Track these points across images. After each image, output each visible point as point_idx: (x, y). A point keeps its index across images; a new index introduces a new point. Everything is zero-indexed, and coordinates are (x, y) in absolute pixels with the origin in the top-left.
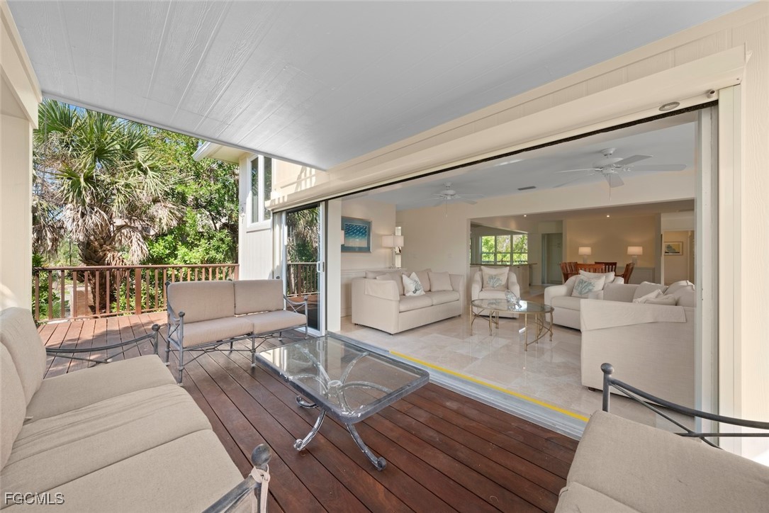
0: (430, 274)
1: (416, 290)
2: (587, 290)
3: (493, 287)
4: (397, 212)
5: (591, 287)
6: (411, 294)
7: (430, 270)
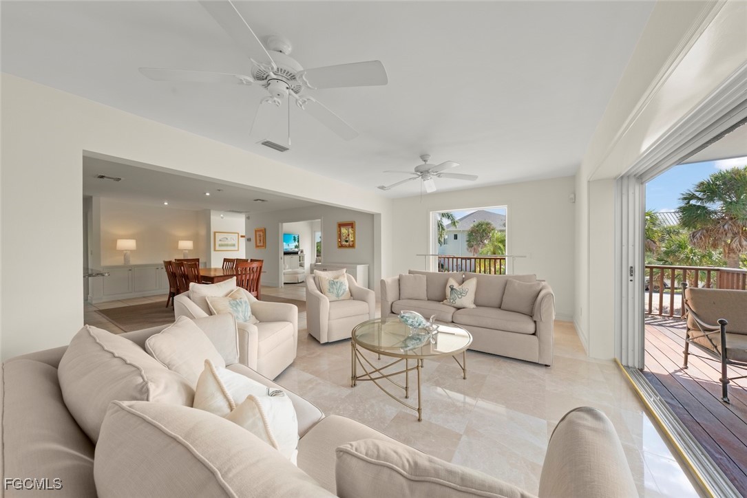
3: (338, 296)
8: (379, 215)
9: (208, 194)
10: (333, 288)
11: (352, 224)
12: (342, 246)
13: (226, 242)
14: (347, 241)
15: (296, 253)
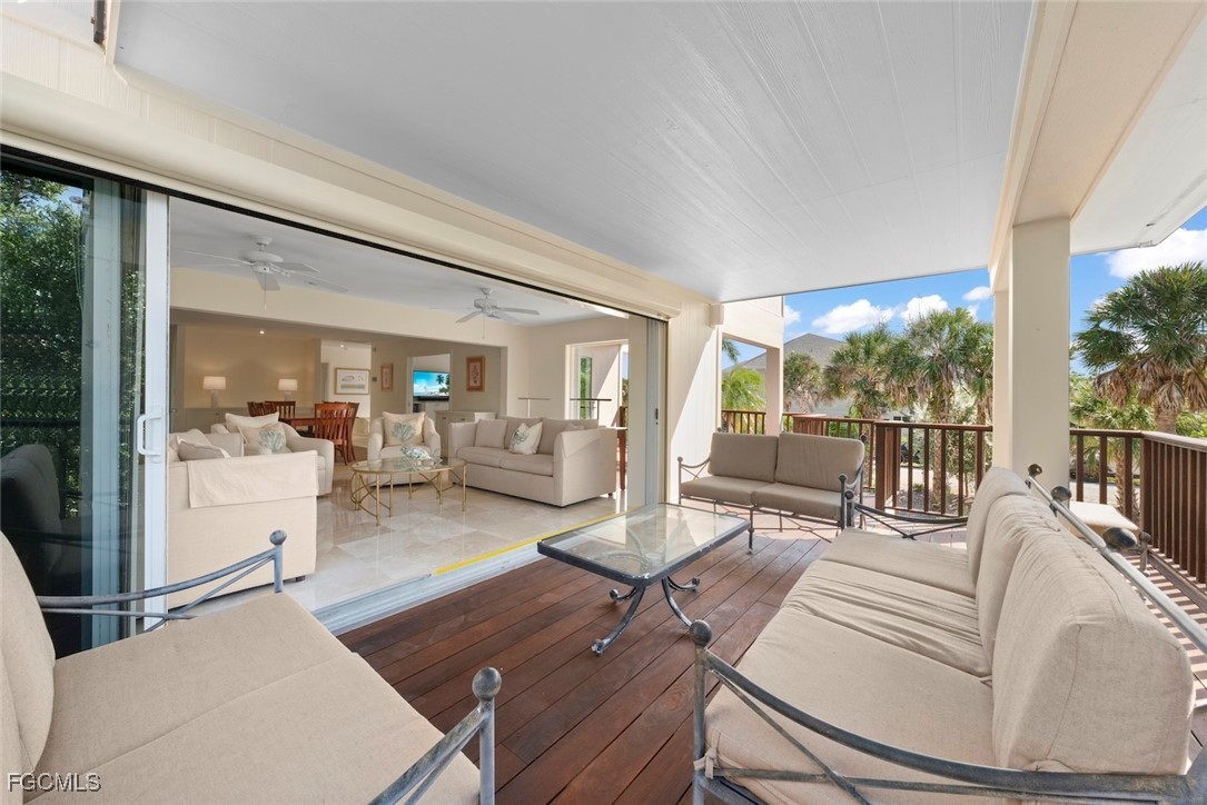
8: (506, 348)
11: (480, 360)
12: (470, 389)
13: (352, 383)
14: (475, 382)
15: (445, 399)
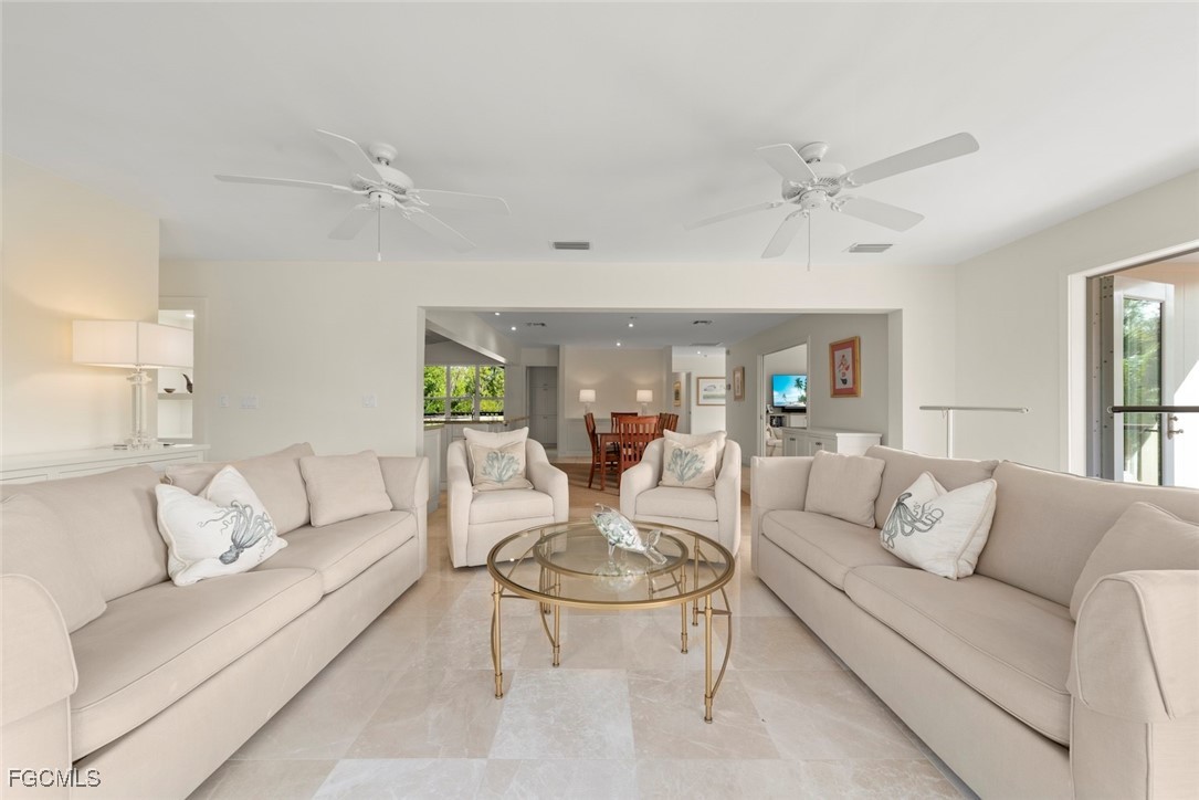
0: (308, 464)
1: (239, 547)
2: (692, 471)
3: (500, 481)
4: (165, 262)
5: (698, 465)
6: (211, 568)
7: (307, 449)
8: (899, 312)
9: (631, 325)
10: (675, 463)
11: (852, 344)
12: (837, 393)
13: (714, 393)
14: (844, 382)
15: (802, 410)
